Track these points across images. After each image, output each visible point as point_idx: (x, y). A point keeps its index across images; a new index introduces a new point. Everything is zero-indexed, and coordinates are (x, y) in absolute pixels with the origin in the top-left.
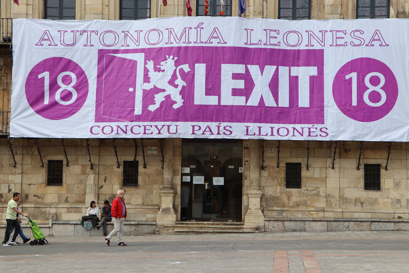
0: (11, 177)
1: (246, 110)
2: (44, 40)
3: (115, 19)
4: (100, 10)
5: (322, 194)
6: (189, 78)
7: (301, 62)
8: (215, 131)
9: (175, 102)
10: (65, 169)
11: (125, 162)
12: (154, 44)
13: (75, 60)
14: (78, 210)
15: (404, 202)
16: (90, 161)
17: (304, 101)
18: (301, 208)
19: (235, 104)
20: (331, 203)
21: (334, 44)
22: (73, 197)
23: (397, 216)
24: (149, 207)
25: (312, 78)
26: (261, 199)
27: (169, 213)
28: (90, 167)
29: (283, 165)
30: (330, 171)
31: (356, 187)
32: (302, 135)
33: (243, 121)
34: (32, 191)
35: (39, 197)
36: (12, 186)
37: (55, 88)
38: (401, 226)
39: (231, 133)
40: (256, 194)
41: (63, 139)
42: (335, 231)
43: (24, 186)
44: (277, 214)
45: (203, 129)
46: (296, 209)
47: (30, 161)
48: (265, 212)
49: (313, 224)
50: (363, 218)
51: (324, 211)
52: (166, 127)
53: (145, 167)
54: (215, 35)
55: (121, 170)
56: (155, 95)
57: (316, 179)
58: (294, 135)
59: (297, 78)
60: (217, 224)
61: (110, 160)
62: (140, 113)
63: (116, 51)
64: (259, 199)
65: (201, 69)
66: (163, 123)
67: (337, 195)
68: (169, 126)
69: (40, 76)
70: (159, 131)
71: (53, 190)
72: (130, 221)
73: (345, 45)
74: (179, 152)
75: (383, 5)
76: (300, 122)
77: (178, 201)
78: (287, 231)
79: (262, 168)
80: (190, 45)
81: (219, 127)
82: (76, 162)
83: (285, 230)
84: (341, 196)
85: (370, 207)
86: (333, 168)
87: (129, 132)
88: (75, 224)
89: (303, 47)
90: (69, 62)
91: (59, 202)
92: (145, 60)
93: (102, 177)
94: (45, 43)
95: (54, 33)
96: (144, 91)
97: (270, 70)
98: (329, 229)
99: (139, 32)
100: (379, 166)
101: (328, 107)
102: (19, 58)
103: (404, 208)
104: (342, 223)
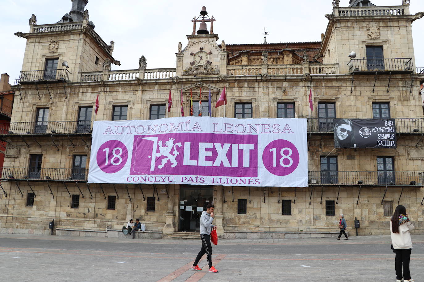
0: (90, 204)
1: (213, 168)
2: (107, 131)
3: (147, 119)
4: (139, 116)
5: (258, 217)
6: (181, 150)
7: (245, 141)
8: (195, 180)
9: (173, 164)
10: (117, 200)
11: (148, 198)
12: (163, 132)
13: (122, 141)
14: (122, 223)
15: (304, 222)
16: (129, 196)
17: (246, 164)
18: (246, 225)
19: (207, 165)
20: (263, 222)
21: (264, 132)
22: (120, 216)
23: (300, 229)
24: (160, 223)
25: (251, 151)
26: (223, 220)
27: (170, 227)
28: (129, 200)
29: (236, 200)
30: (263, 204)
31: (278, 213)
32: (245, 183)
33: (211, 174)
34: (100, 212)
35: (103, 216)
36: (90, 209)
37: (111, 156)
38: (302, 235)
39: (204, 182)
40: (220, 217)
41: (114, 184)
42: (264, 239)
43: (96, 209)
44: (232, 228)
45: (188, 179)
46: (243, 226)
47: (99, 196)
48: (225, 228)
49: (252, 234)
50: (281, 231)
51: (259, 227)
52: (167, 178)
53: (159, 201)
54: (196, 126)
55: (146, 202)
56: (162, 160)
57: (255, 208)
58: (240, 183)
59: (242, 150)
60: (197, 234)
61: (140, 196)
62: (153, 170)
63: (144, 136)
64: (222, 220)
65: (188, 145)
66: (165, 175)
67: (267, 218)
68: (169, 177)
69: (104, 150)
70: (163, 180)
71: (110, 211)
72: (149, 231)
73: (270, 132)
74: (177, 192)
75: (291, 112)
76: (244, 176)
77: (177, 220)
78: (237, 239)
79: (224, 202)
80: (182, 132)
81: (197, 178)
82: (122, 197)
83: (236, 238)
84: (269, 218)
85: (285, 225)
86: (264, 202)
87: (147, 180)
88: (119, 231)
89: (246, 133)
90: (119, 142)
91: (113, 219)
92: (158, 140)
93: (136, 206)
94: (108, 133)
95: (113, 128)
96: (156, 157)
97: (227, 146)
98: (261, 238)
99: (156, 126)
100: (290, 201)
101: (260, 167)
102: (95, 140)
103: (304, 225)
104: (269, 234)
